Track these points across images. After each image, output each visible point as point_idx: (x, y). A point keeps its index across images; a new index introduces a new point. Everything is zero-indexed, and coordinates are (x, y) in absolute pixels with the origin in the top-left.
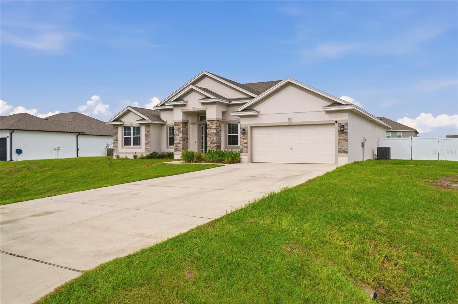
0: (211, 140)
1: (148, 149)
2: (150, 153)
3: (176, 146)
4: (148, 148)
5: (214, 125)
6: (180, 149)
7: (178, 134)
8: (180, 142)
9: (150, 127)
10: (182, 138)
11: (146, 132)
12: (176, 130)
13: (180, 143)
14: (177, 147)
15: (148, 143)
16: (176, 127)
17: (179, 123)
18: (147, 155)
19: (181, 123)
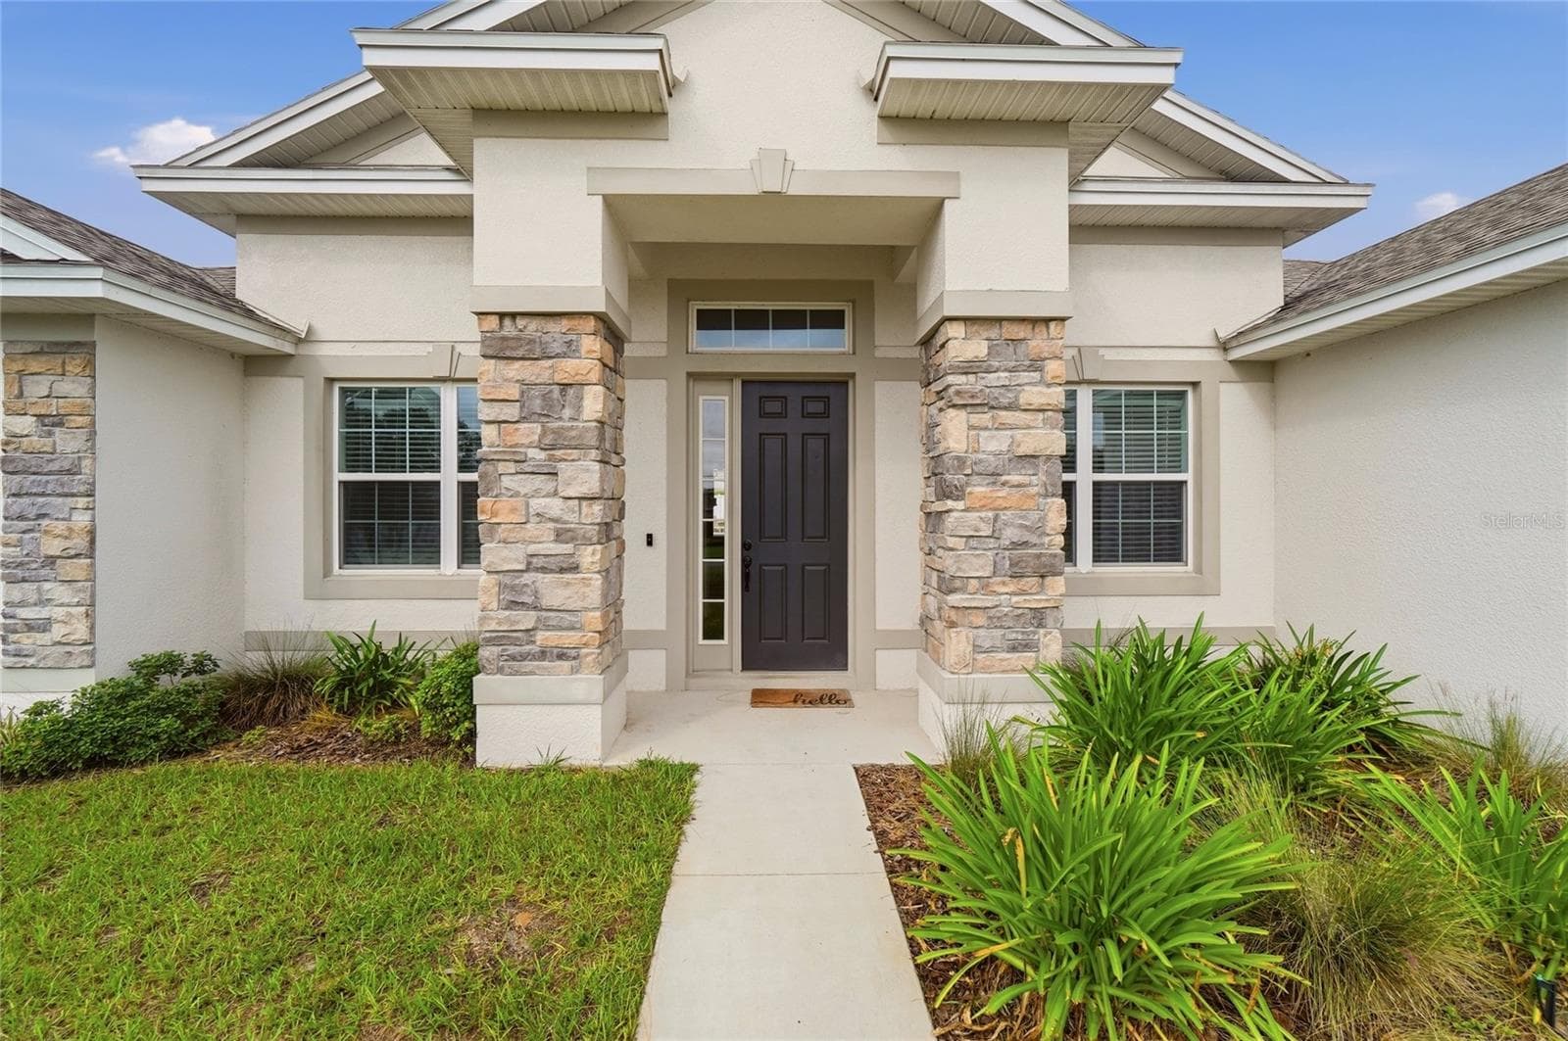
0: (1010, 534)
1: (58, 632)
2: (88, 679)
3: (514, 605)
4: (58, 613)
5: (1036, 364)
6: (569, 639)
7: (539, 455)
8: (568, 548)
9: (90, 363)
10: (597, 507)
11: (26, 424)
12: (512, 412)
13: (575, 568)
14: (526, 619)
15: (51, 561)
16: (515, 370)
17: (565, 324)
18: (38, 710)
19: (591, 324)
